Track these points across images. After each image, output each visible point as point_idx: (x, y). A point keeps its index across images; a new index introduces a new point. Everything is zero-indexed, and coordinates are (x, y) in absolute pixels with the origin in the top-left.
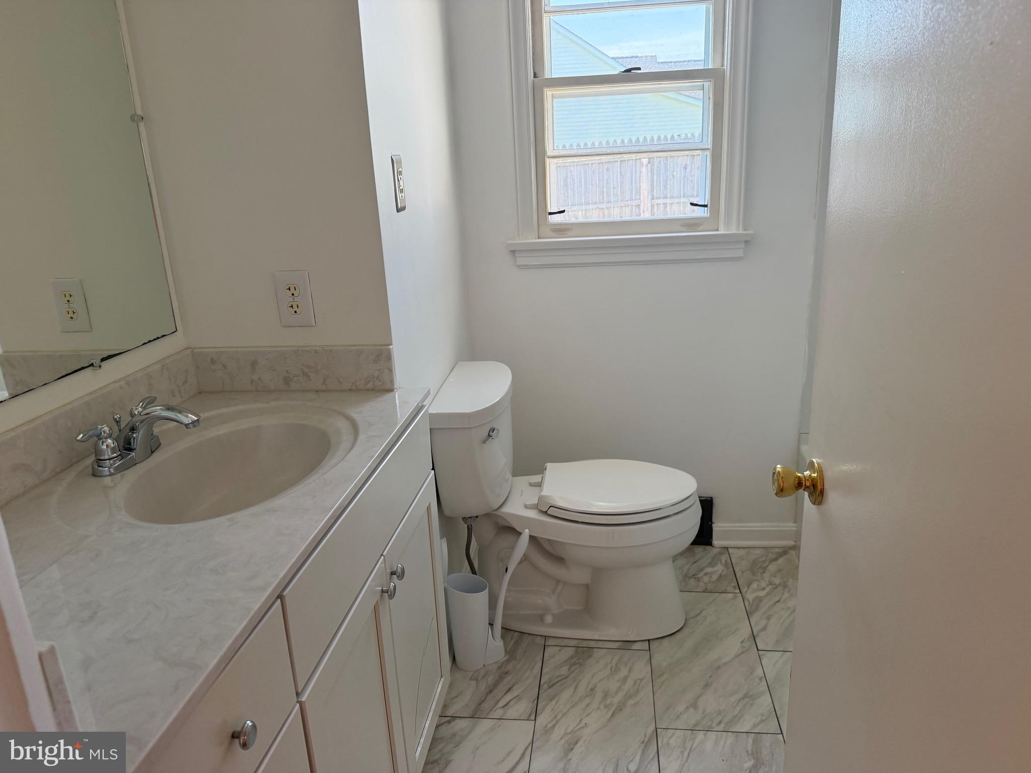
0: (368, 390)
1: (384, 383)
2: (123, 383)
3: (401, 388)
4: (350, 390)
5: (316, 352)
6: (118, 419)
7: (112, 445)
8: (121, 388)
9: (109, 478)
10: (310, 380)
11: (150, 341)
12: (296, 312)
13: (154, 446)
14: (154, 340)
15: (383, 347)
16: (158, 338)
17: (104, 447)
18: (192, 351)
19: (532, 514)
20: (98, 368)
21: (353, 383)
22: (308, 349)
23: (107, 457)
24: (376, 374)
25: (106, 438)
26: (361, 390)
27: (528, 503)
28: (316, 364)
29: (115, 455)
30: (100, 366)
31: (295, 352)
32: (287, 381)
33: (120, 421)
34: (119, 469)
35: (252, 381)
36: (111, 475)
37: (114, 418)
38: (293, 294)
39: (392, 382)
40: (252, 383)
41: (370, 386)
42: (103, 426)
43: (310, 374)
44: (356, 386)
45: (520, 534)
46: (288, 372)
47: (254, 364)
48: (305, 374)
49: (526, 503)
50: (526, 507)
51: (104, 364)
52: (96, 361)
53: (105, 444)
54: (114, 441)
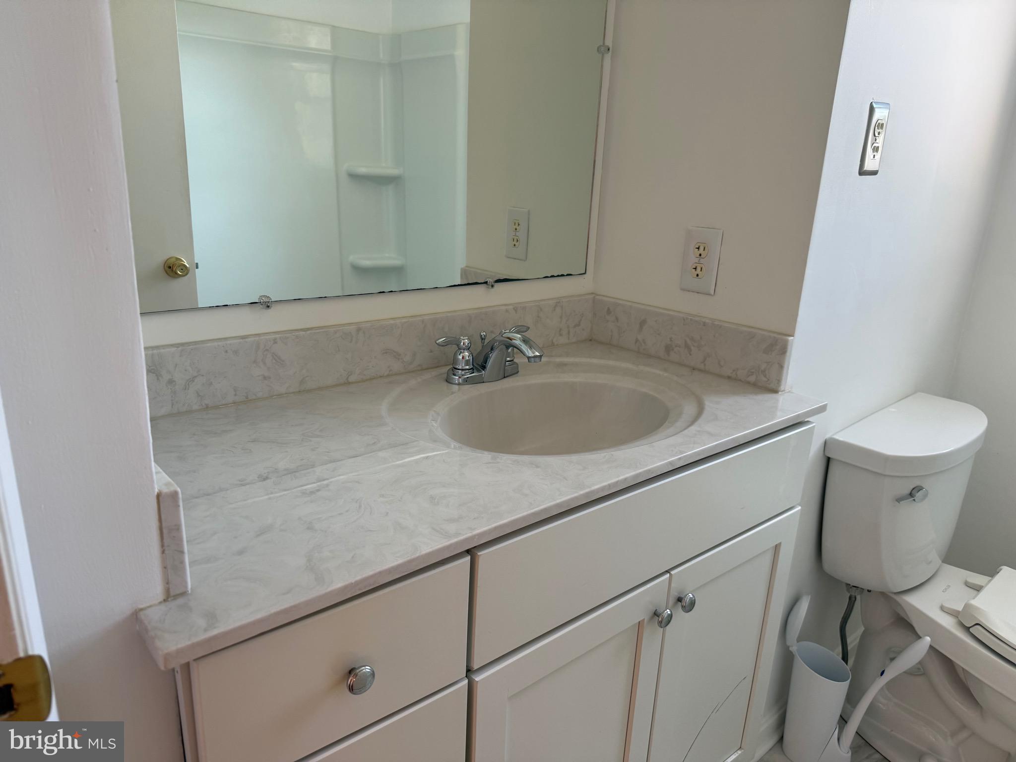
0: (749, 383)
1: (768, 380)
2: (511, 307)
3: (792, 393)
4: (729, 378)
5: (704, 324)
6: (483, 336)
7: (467, 358)
8: (507, 311)
9: (457, 387)
10: (690, 355)
11: (553, 276)
12: (698, 275)
13: (509, 371)
14: (558, 276)
15: (780, 336)
16: (563, 275)
17: (460, 357)
18: (594, 297)
19: (947, 622)
20: (490, 287)
21: (734, 371)
22: (697, 319)
23: (460, 367)
24: (763, 367)
25: (464, 349)
26: (740, 380)
27: (947, 605)
28: (701, 338)
29: (468, 367)
30: (492, 286)
31: (684, 320)
32: (668, 349)
33: (485, 339)
34: (467, 381)
35: (637, 341)
36: (459, 384)
37: (480, 334)
38: (700, 255)
39: (779, 381)
40: (636, 342)
41: (752, 379)
42: (464, 338)
43: (692, 348)
44: (737, 375)
45: (919, 637)
46: (671, 339)
47: (643, 323)
48: (687, 346)
49: (944, 604)
50: (942, 608)
51: (497, 285)
52: (490, 280)
53: (461, 355)
54: (471, 355)
